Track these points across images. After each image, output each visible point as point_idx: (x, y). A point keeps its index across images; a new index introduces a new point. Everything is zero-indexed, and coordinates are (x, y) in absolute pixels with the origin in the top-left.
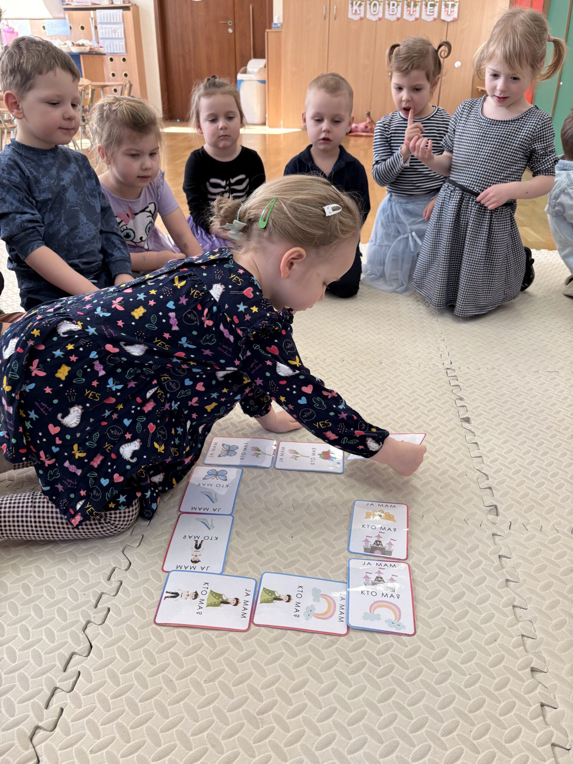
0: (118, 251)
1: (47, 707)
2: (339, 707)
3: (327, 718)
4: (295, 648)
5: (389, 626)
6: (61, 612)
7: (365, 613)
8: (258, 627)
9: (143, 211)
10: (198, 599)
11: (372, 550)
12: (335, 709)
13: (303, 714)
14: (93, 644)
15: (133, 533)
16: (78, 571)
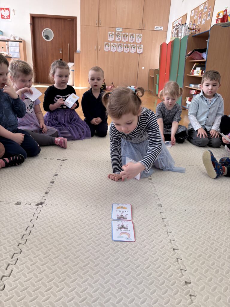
1: (6, 270)
3: (107, 266)
5: (126, 239)
6: (8, 241)
7: (118, 236)
11: (120, 218)
13: (99, 266)
14: (22, 250)
15: (34, 216)
16: (14, 228)
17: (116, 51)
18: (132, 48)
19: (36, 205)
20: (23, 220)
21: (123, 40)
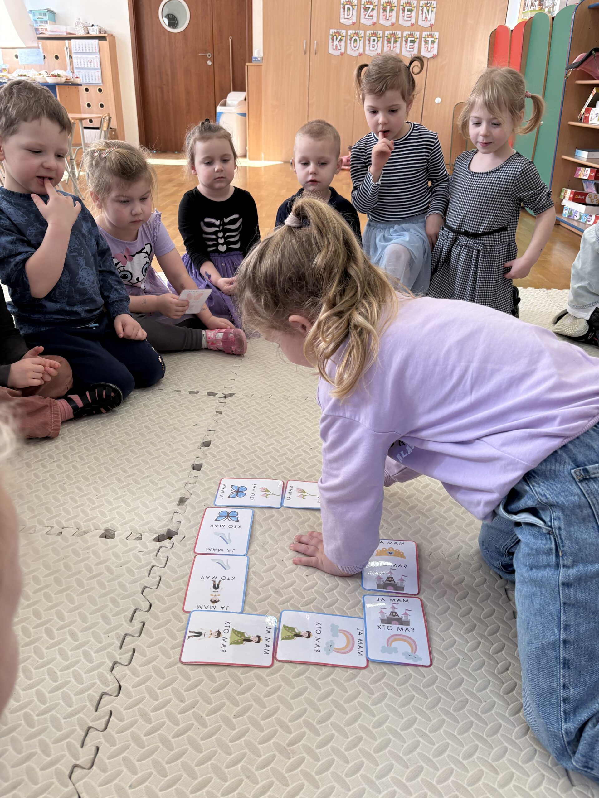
0: (115, 293)
1: (82, 746)
2: (364, 736)
3: (355, 746)
4: (319, 682)
5: (406, 658)
6: (86, 655)
7: (383, 647)
8: (281, 663)
9: (140, 252)
10: (221, 638)
11: (385, 586)
12: (361, 738)
13: (331, 744)
14: (121, 684)
15: (151, 575)
16: (99, 614)
17: (360, 55)
18: (406, 42)
19: (155, 540)
20: (122, 586)
21: (382, 21)
